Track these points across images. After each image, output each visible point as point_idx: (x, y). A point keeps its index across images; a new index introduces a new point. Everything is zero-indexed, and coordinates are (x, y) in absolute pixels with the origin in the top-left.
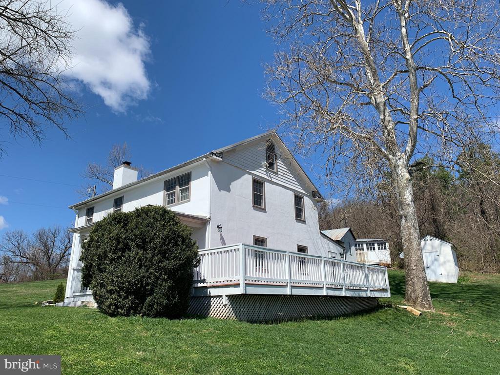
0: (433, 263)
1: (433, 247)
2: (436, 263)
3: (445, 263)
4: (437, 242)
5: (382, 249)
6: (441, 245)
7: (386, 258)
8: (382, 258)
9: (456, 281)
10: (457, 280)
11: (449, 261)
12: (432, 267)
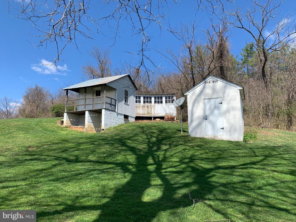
0: (212, 112)
1: (214, 90)
2: (216, 112)
3: (228, 111)
4: (220, 83)
5: (169, 102)
6: (225, 87)
7: (171, 111)
8: (168, 112)
9: (241, 139)
10: (243, 137)
11: (234, 109)
12: (211, 118)
